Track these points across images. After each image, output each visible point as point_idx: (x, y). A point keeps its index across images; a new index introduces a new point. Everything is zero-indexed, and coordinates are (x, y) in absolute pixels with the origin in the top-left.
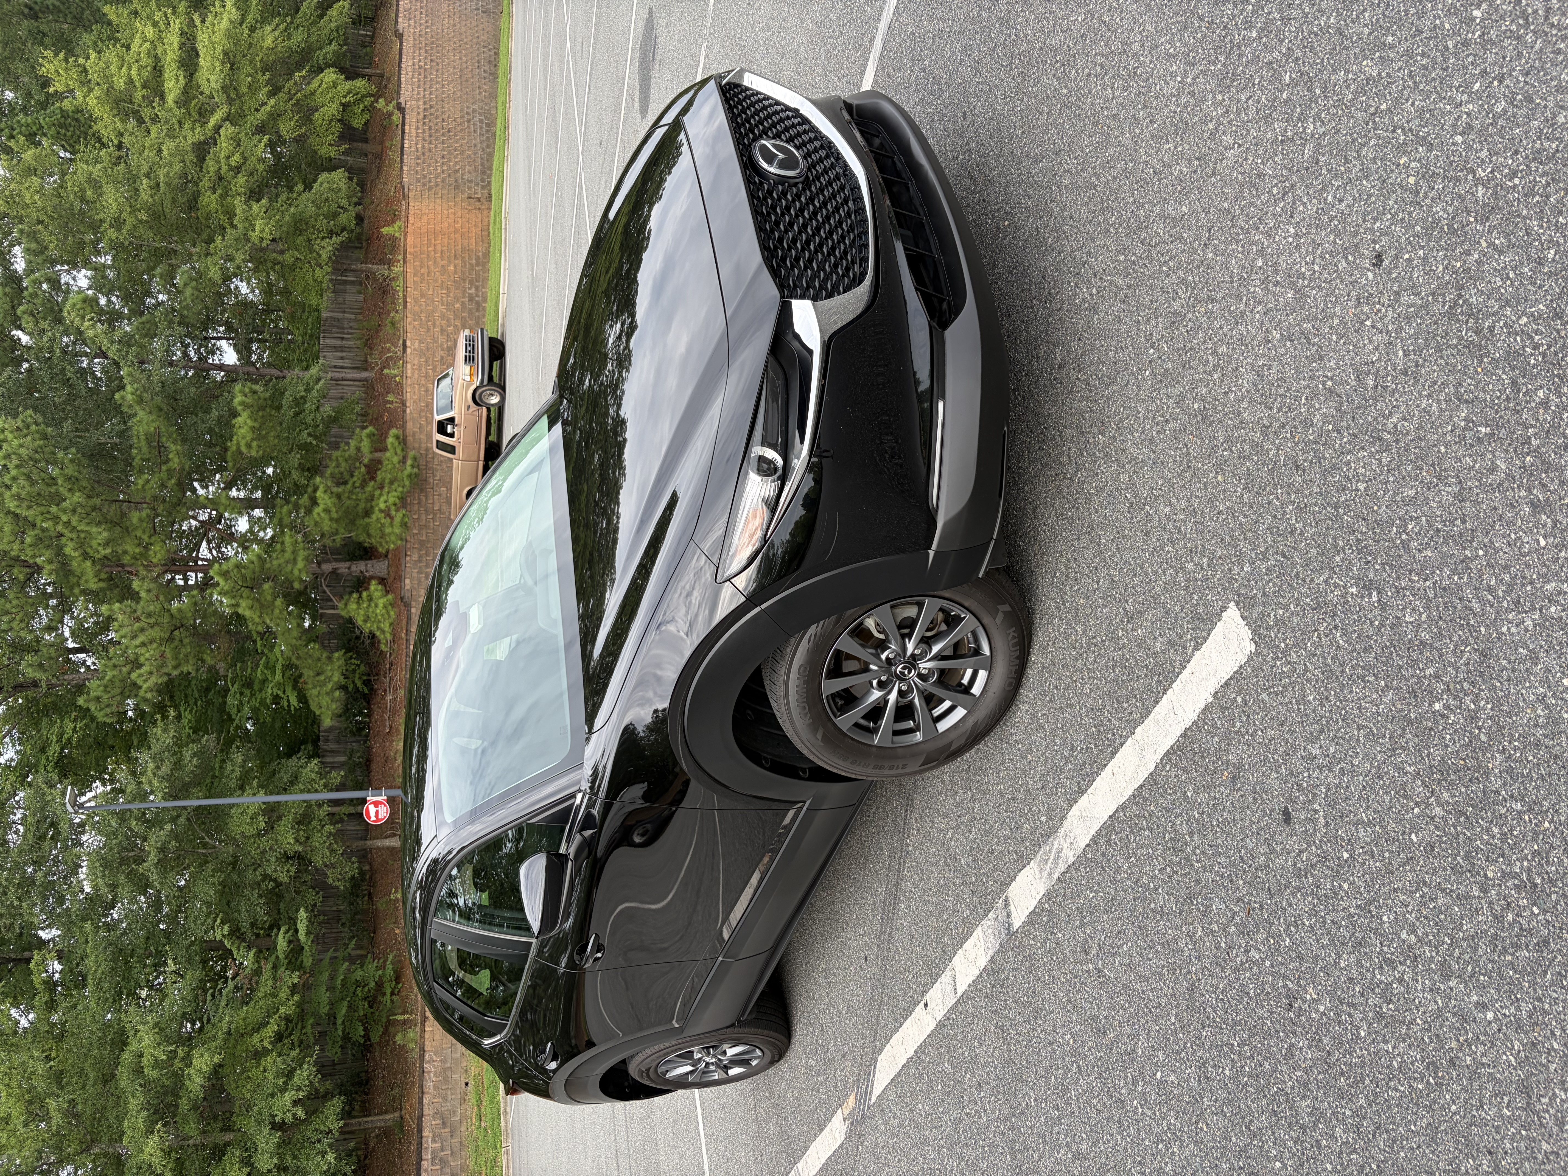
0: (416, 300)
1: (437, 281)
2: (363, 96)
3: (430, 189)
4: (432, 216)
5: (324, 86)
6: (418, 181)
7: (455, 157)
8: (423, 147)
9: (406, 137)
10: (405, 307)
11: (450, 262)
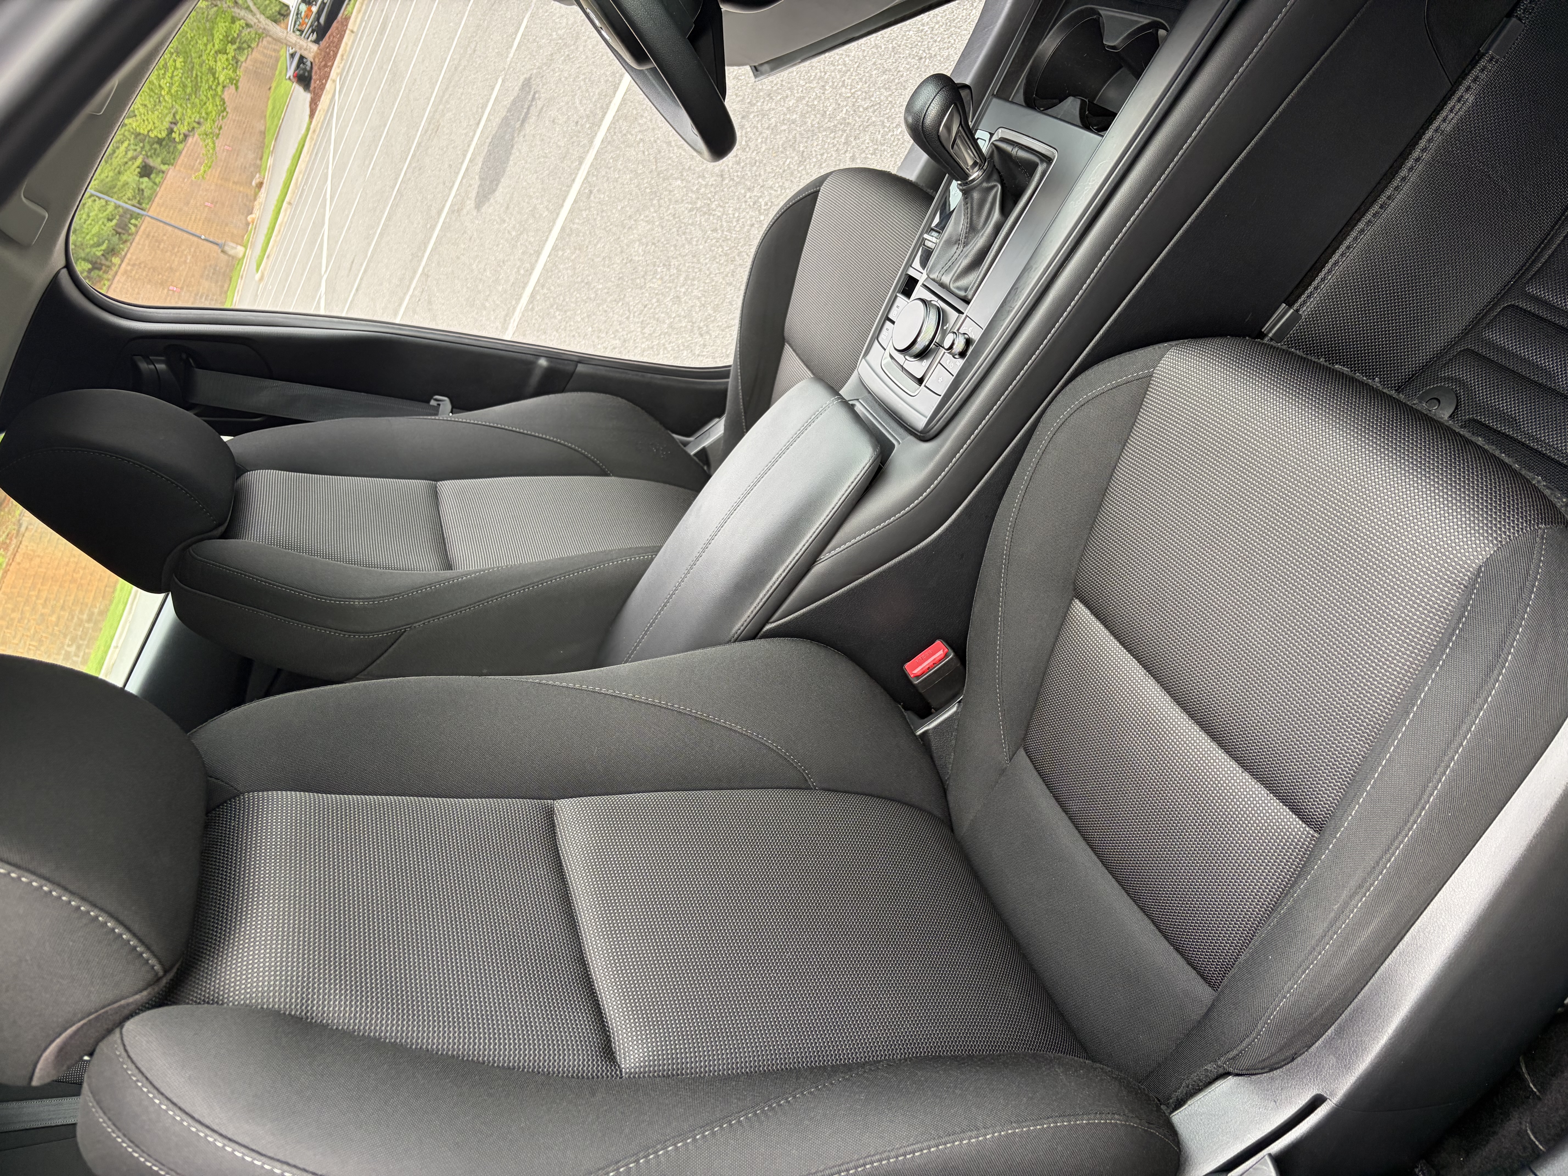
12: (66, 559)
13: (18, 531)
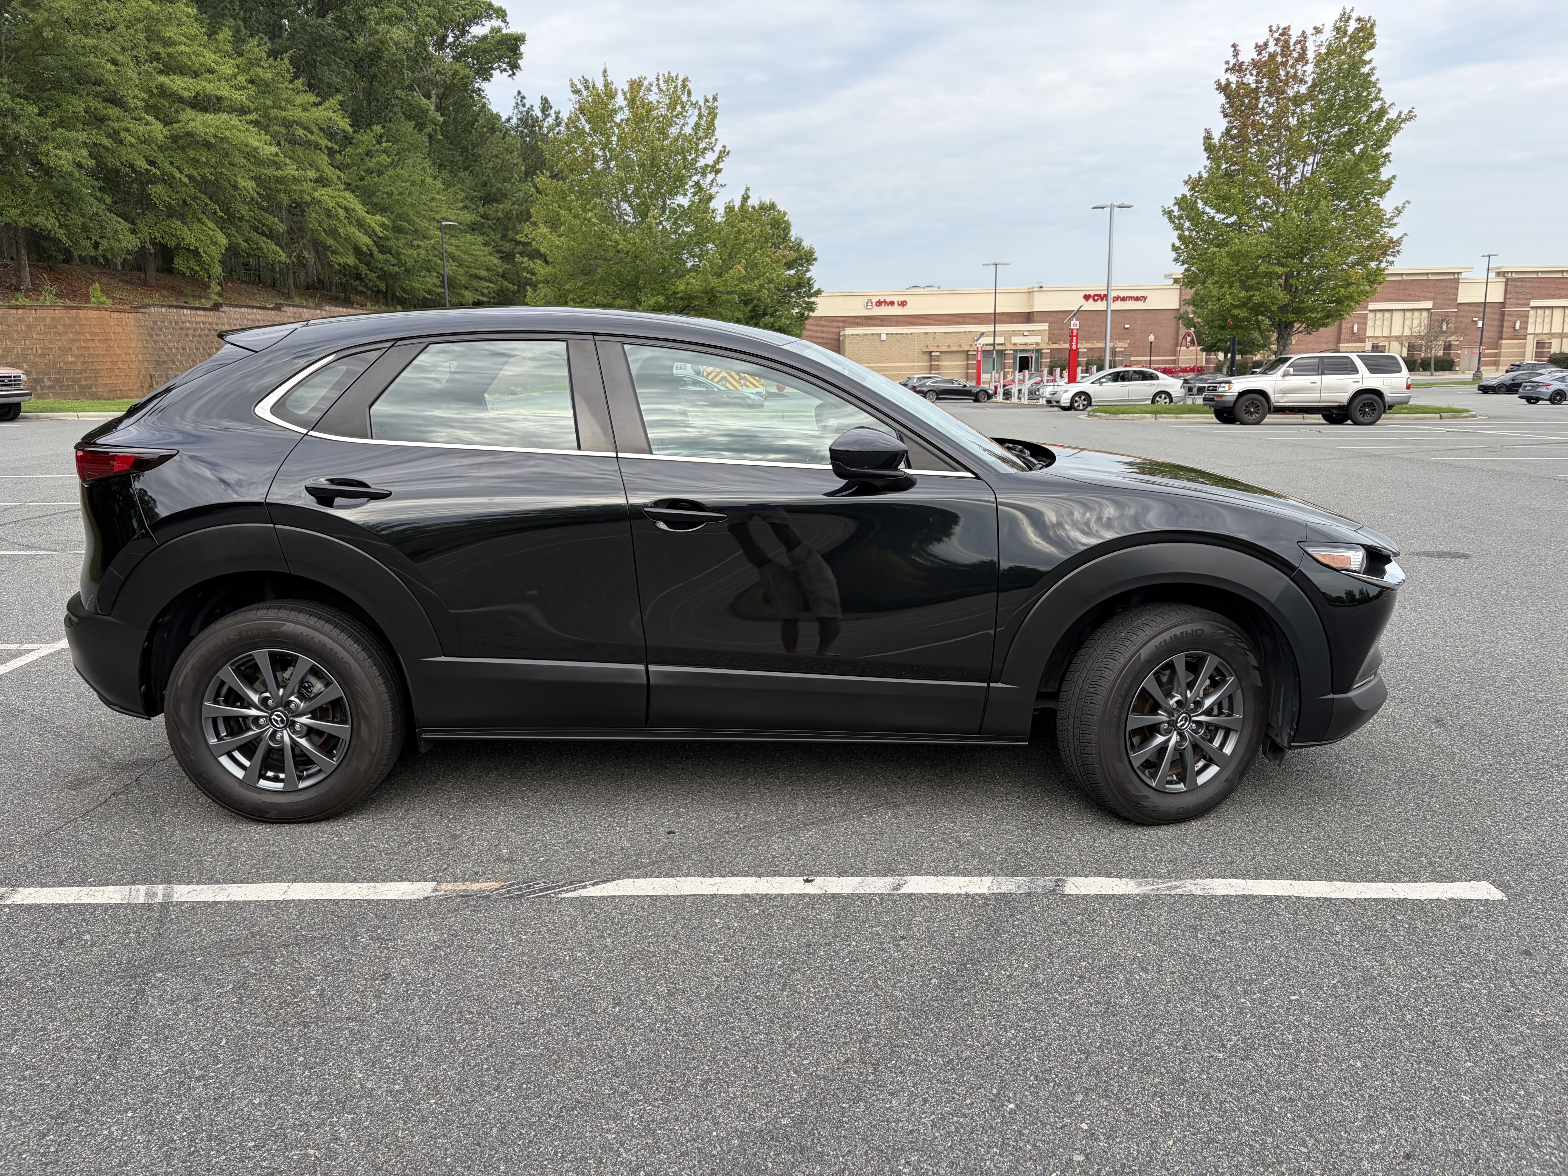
0: (21, 319)
1: (51, 343)
2: (207, 271)
3: (151, 336)
4: (124, 337)
5: (211, 233)
6: (155, 323)
7: (187, 361)
8: (188, 329)
9: (193, 312)
10: (11, 307)
11: (77, 357)
12: (131, 351)
13: (139, 307)
